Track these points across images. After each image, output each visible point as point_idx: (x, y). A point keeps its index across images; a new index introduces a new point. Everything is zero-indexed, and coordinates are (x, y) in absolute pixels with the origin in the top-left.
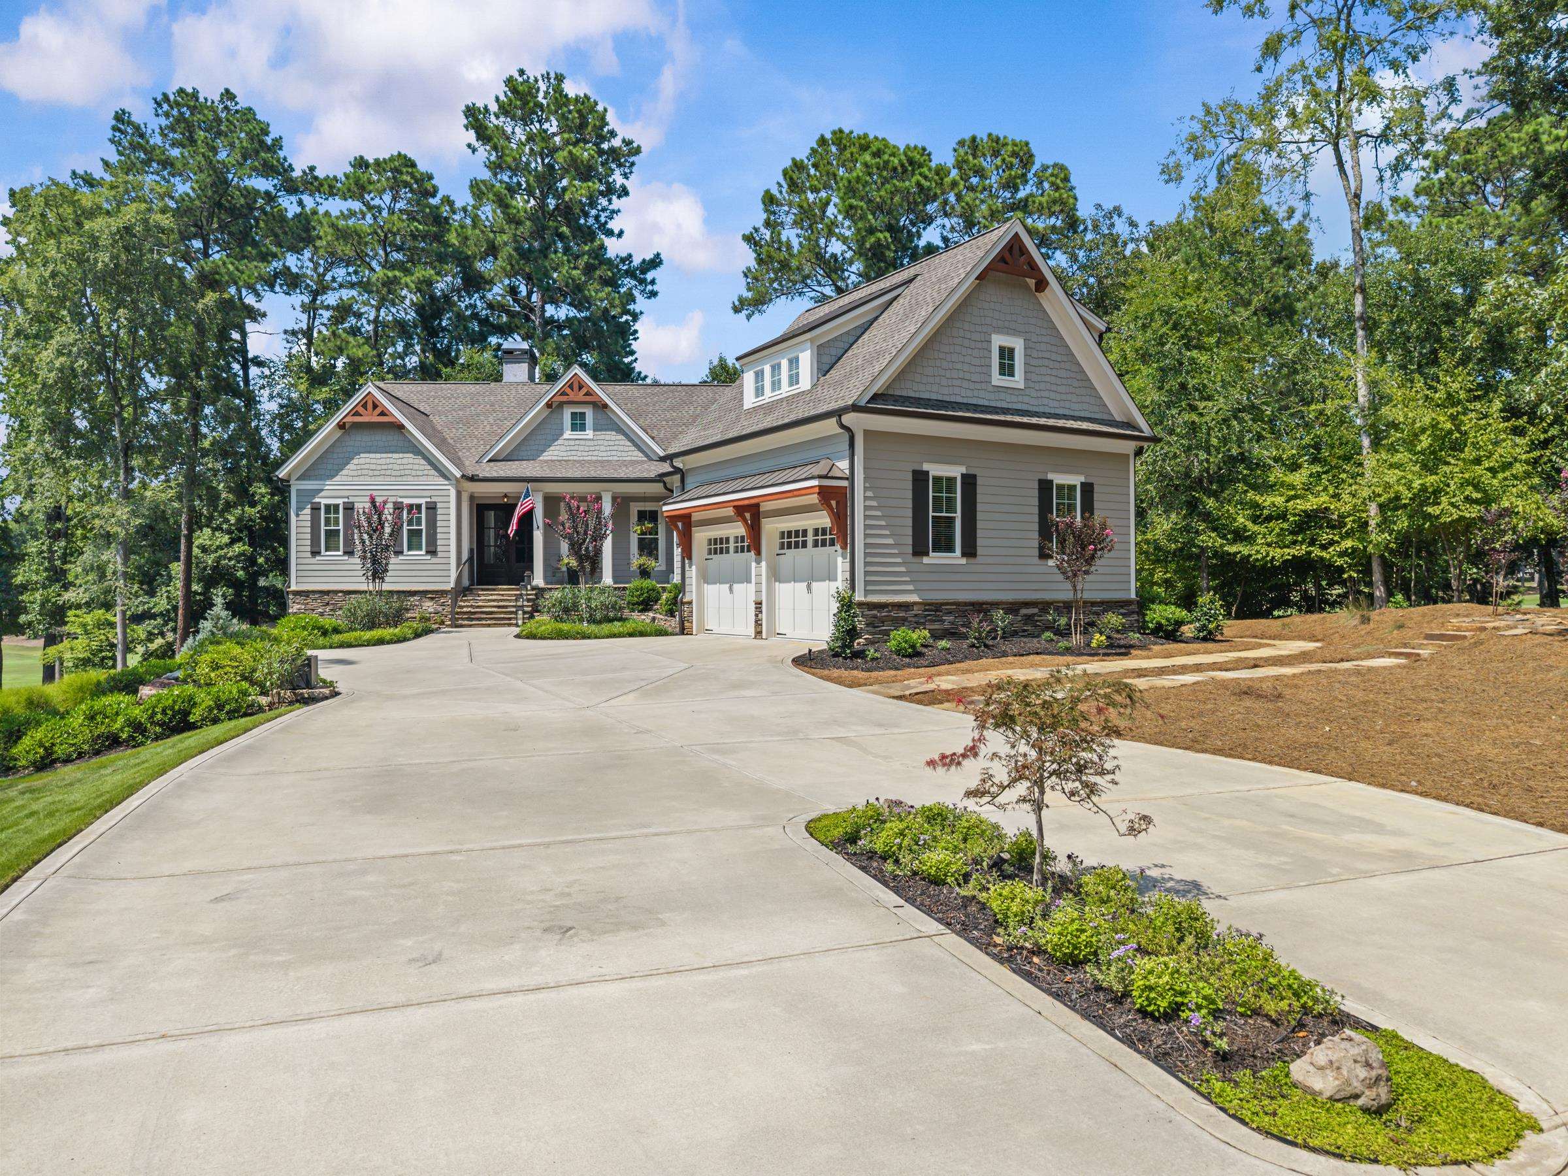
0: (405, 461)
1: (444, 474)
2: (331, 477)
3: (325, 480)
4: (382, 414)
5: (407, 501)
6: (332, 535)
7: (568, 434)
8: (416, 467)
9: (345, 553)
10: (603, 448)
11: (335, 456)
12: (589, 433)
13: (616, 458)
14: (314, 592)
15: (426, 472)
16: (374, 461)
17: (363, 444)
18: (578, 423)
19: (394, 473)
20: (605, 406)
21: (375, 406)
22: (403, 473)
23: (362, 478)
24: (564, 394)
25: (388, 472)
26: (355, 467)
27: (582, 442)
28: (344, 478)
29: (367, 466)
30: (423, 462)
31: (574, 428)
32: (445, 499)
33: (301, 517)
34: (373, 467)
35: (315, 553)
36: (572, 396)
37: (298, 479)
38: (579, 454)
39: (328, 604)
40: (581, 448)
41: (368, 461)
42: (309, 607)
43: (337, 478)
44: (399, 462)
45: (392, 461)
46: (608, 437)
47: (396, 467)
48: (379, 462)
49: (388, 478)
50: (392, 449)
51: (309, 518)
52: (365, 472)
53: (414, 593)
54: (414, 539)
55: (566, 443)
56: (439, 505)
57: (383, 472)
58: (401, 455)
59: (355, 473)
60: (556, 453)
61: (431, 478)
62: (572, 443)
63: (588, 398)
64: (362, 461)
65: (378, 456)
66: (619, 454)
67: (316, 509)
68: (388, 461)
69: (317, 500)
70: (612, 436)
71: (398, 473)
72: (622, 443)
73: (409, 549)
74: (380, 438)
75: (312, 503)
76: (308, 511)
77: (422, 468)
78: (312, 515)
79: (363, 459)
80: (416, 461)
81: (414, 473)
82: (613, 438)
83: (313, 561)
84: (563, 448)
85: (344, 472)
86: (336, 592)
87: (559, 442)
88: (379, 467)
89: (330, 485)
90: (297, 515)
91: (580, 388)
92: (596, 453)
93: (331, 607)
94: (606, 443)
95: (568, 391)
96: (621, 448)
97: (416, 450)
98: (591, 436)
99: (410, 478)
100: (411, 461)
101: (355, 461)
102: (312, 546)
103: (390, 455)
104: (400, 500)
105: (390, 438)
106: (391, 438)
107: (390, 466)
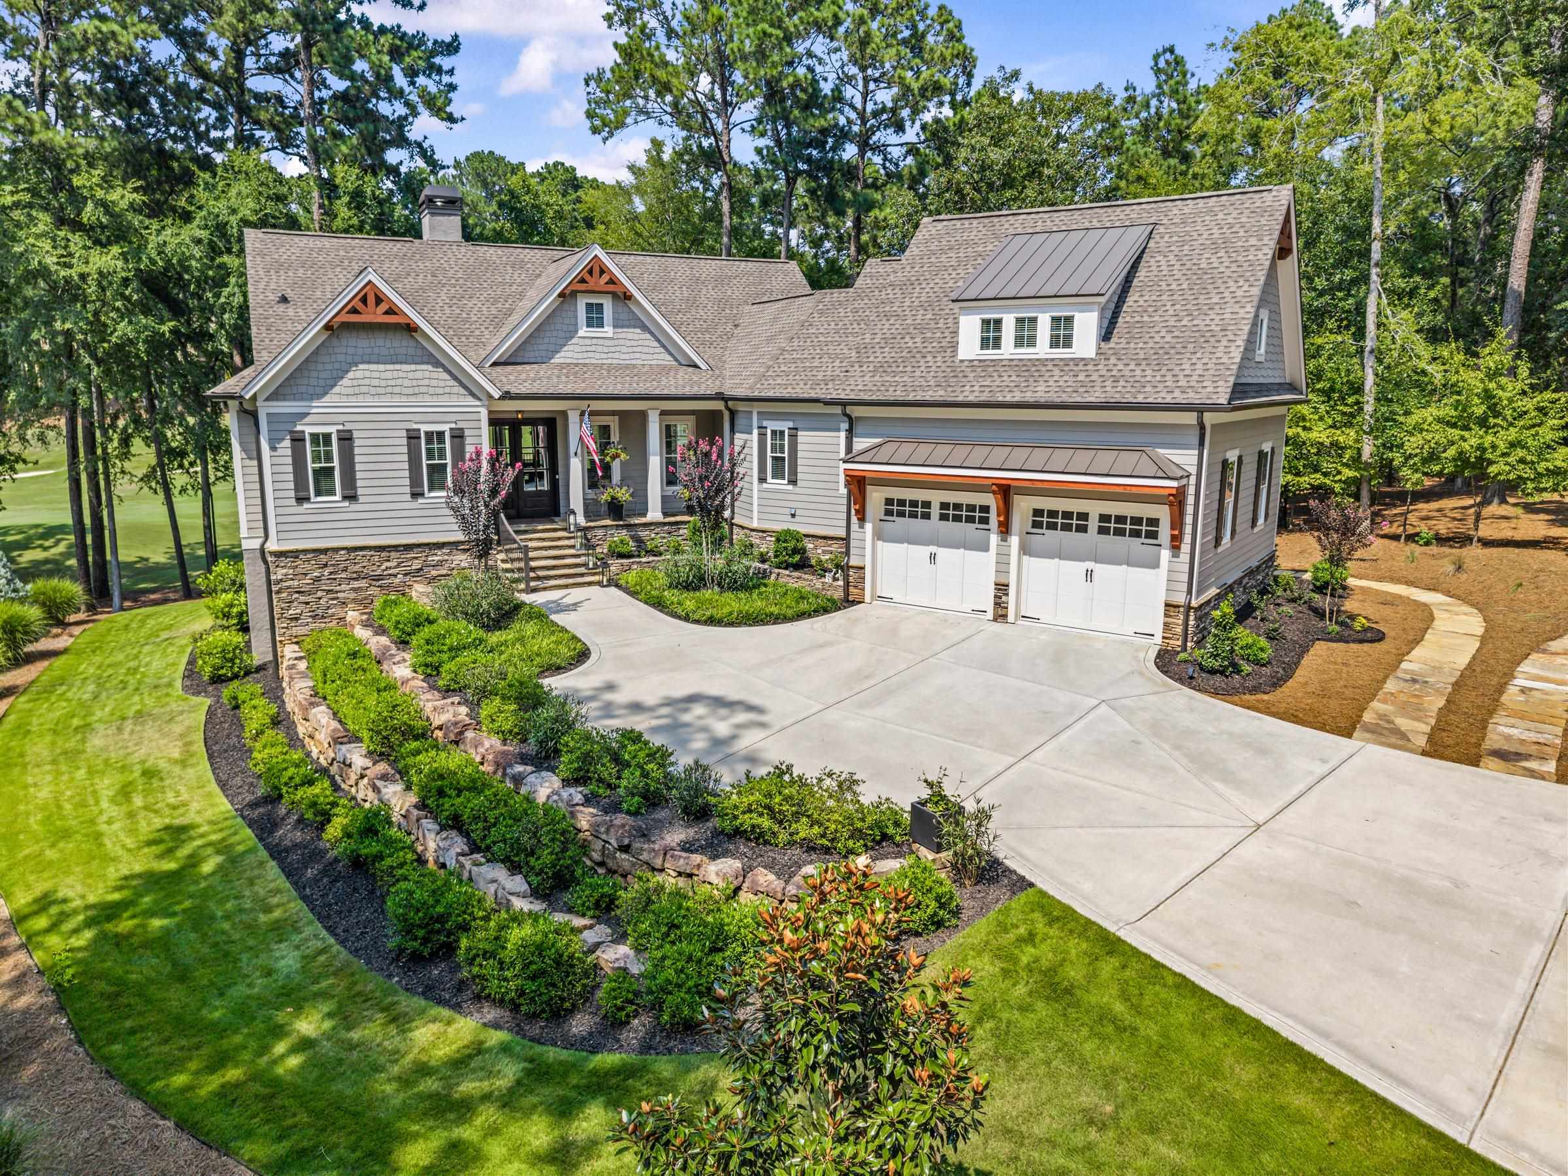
0: (419, 375)
1: (472, 390)
2: (320, 396)
3: (312, 399)
4: (391, 311)
5: (424, 428)
6: (324, 474)
7: (583, 331)
8: (434, 383)
9: (345, 498)
10: (625, 350)
11: (320, 367)
12: (608, 330)
13: (639, 362)
14: (305, 551)
15: (447, 390)
16: (376, 375)
17: (360, 351)
18: (595, 317)
19: (406, 391)
20: (628, 297)
21: (379, 300)
22: (416, 390)
23: (360, 398)
24: (583, 281)
25: (397, 390)
26: (349, 383)
27: (601, 342)
28: (336, 398)
29: (367, 382)
30: (446, 376)
31: (590, 324)
32: (474, 424)
33: (280, 452)
34: (376, 382)
35: (301, 500)
36: (592, 283)
37: (267, 399)
38: (597, 356)
39: (326, 565)
40: (600, 349)
41: (368, 374)
42: (299, 570)
43: (327, 398)
44: (411, 375)
45: (401, 374)
46: (630, 336)
47: (407, 383)
48: (383, 375)
49: (397, 398)
50: (403, 358)
51: (289, 452)
52: (364, 389)
53: (441, 545)
54: (436, 477)
55: (582, 342)
56: (467, 433)
57: (389, 390)
58: (413, 367)
59: (351, 391)
60: (570, 354)
61: (454, 398)
62: (588, 342)
63: (611, 288)
64: (359, 374)
65: (382, 367)
66: (644, 356)
67: (297, 440)
68: (395, 374)
69: (299, 428)
70: (635, 333)
71: (410, 391)
72: (646, 343)
73: (431, 489)
74: (383, 343)
75: (291, 432)
76: (287, 443)
77: (442, 384)
78: (293, 448)
79: (361, 372)
80: (434, 375)
81: (431, 391)
82: (636, 337)
83: (300, 509)
84: (578, 349)
85: (336, 389)
86: (336, 550)
87: (574, 341)
88: (383, 383)
89: (317, 407)
90: (273, 448)
91: (602, 272)
92: (616, 355)
93: (331, 569)
94: (629, 343)
95: (587, 277)
96: (645, 350)
97: (434, 359)
98: (610, 335)
99: (427, 398)
100: (427, 374)
101: (350, 375)
102: (296, 490)
103: (398, 367)
104: (415, 426)
105: (396, 344)
106: (398, 343)
107: (399, 382)
